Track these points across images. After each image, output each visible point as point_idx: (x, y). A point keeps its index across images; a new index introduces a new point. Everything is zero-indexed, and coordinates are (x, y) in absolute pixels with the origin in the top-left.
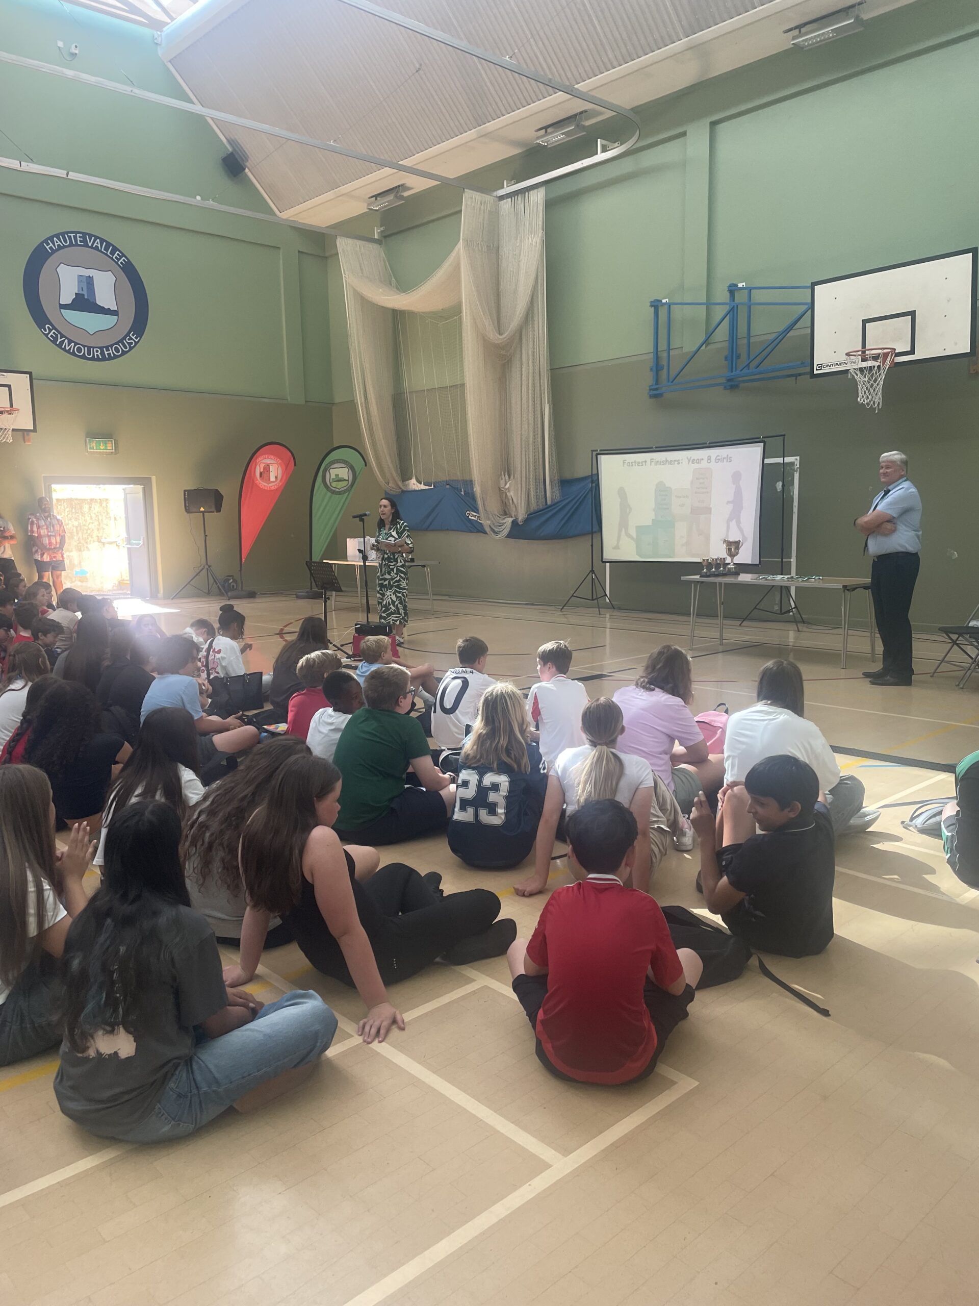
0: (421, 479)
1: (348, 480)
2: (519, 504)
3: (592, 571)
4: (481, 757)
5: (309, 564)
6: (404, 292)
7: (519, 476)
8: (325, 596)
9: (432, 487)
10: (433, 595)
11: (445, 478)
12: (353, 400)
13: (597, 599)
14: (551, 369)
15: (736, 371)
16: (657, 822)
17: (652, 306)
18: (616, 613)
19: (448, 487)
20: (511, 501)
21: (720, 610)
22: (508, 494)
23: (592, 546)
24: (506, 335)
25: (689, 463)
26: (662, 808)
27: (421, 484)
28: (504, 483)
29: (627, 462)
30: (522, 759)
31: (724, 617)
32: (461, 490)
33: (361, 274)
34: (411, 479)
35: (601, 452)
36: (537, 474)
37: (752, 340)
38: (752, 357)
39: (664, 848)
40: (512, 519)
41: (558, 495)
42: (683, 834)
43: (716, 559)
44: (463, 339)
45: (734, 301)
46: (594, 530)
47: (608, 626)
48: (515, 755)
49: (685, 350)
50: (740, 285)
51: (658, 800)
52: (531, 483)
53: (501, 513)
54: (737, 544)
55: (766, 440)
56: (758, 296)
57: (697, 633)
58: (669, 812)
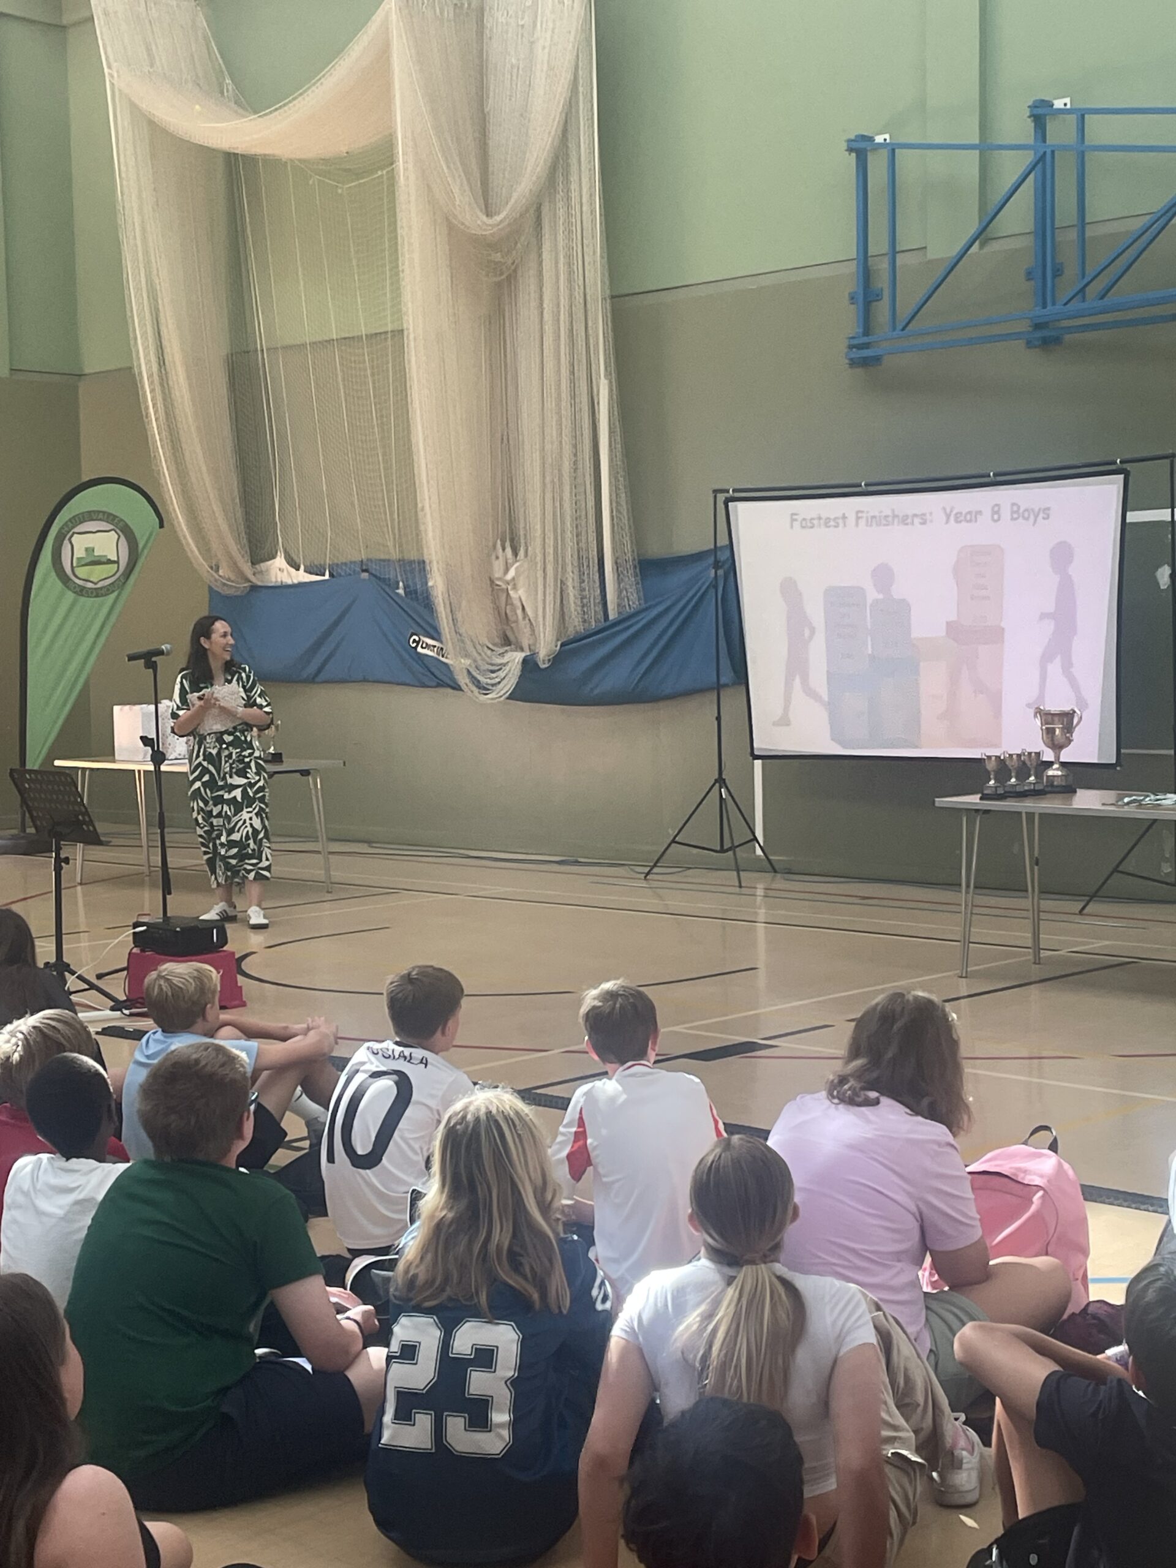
0: (301, 560)
1: (117, 562)
2: (540, 619)
3: (721, 781)
4: (446, 1280)
5: (19, 775)
6: (255, 112)
7: (538, 550)
8: (58, 855)
9: (327, 577)
10: (331, 840)
11: (355, 554)
12: (131, 368)
13: (733, 848)
14: (612, 297)
15: (1054, 304)
16: (891, 1440)
17: (850, 150)
18: (780, 883)
19: (365, 575)
20: (519, 612)
21: (1031, 875)
22: (511, 593)
23: (718, 719)
24: (502, 216)
25: (947, 522)
26: (904, 1405)
27: (298, 569)
28: (502, 568)
29: (799, 518)
30: (549, 1275)
31: (1041, 892)
32: (398, 583)
33: (146, 69)
34: (274, 557)
35: (737, 495)
36: (583, 545)
37: (1090, 232)
38: (1090, 272)
39: (908, 1506)
40: (523, 655)
41: (634, 597)
42: (955, 1464)
43: (1019, 756)
44: (399, 224)
45: (1044, 141)
46: (723, 680)
47: (761, 917)
48: (532, 1269)
49: (931, 255)
50: (1058, 104)
51: (893, 1383)
52: (569, 568)
53: (497, 640)
54: (1067, 719)
55: (1128, 466)
56: (1099, 130)
57: (978, 932)
58: (920, 1410)
